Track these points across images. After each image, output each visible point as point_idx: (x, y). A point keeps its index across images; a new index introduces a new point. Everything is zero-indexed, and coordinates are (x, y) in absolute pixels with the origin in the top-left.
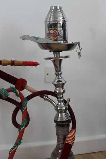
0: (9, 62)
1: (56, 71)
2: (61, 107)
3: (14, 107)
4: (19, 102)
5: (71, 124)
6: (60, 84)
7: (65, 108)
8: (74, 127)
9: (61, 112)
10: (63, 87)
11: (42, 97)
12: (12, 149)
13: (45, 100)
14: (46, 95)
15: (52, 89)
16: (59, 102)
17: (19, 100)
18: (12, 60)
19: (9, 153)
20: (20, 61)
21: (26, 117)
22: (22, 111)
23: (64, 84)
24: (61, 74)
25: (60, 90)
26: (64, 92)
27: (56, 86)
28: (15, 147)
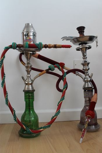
0: (53, 45)
1: (84, 56)
2: (87, 78)
4: (61, 75)
5: (94, 90)
6: (86, 64)
7: (90, 79)
8: (96, 92)
9: (87, 82)
10: (88, 65)
11: (75, 73)
12: (60, 102)
13: (77, 75)
14: (77, 72)
15: (81, 68)
16: (85, 75)
17: (61, 73)
19: (58, 105)
20: (59, 45)
21: (66, 84)
22: (63, 80)
23: (88, 63)
24: (86, 58)
25: (86, 67)
26: (89, 69)
27: (83, 65)
28: (61, 101)
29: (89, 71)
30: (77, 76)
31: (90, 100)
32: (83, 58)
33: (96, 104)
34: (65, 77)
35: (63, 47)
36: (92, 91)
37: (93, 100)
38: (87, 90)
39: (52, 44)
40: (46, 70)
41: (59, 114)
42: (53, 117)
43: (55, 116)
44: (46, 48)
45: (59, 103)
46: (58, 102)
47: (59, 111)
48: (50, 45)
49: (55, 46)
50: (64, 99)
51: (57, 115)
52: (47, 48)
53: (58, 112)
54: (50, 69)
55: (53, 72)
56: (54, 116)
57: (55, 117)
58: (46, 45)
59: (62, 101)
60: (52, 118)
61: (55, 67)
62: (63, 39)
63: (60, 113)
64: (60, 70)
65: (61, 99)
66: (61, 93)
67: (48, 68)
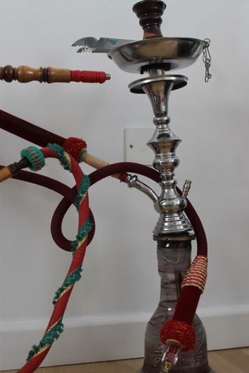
0: (35, 71)
1: (157, 115)
2: (170, 199)
3: (58, 198)
4: (71, 187)
5: (194, 243)
6: (165, 144)
7: (178, 203)
8: (203, 250)
9: (171, 212)
10: (172, 150)
11: (123, 179)
12: (61, 290)
13: (131, 186)
14: (133, 174)
15: (147, 158)
16: (164, 187)
17: (69, 180)
18: (41, 68)
19: (54, 303)
20: (62, 71)
21: (88, 219)
22: (77, 206)
23: (175, 143)
24: (167, 122)
25: (165, 157)
26: (176, 164)
27: (155, 147)
28: (67, 285)
29: (176, 170)
30: (134, 189)
31: (179, 280)
32: (157, 123)
33: (202, 296)
34: (83, 193)
35: (78, 81)
36: (187, 246)
37: (191, 280)
38: (169, 243)
39: (35, 65)
40: (10, 167)
41: (57, 337)
42: (36, 349)
43: (42, 345)
44: (9, 80)
45: (58, 294)
46: (56, 290)
47: (60, 324)
48: (24, 69)
49: (45, 76)
50: (78, 277)
51: (50, 342)
52: (15, 83)
53: (55, 329)
54: (26, 161)
55: (39, 172)
56: (37, 344)
57: (42, 350)
58: (8, 68)
59: (69, 288)
60: (31, 354)
61: (47, 155)
62: (78, 47)
63: (61, 331)
64: (67, 168)
65: (66, 280)
66: (68, 257)
67: (18, 159)
